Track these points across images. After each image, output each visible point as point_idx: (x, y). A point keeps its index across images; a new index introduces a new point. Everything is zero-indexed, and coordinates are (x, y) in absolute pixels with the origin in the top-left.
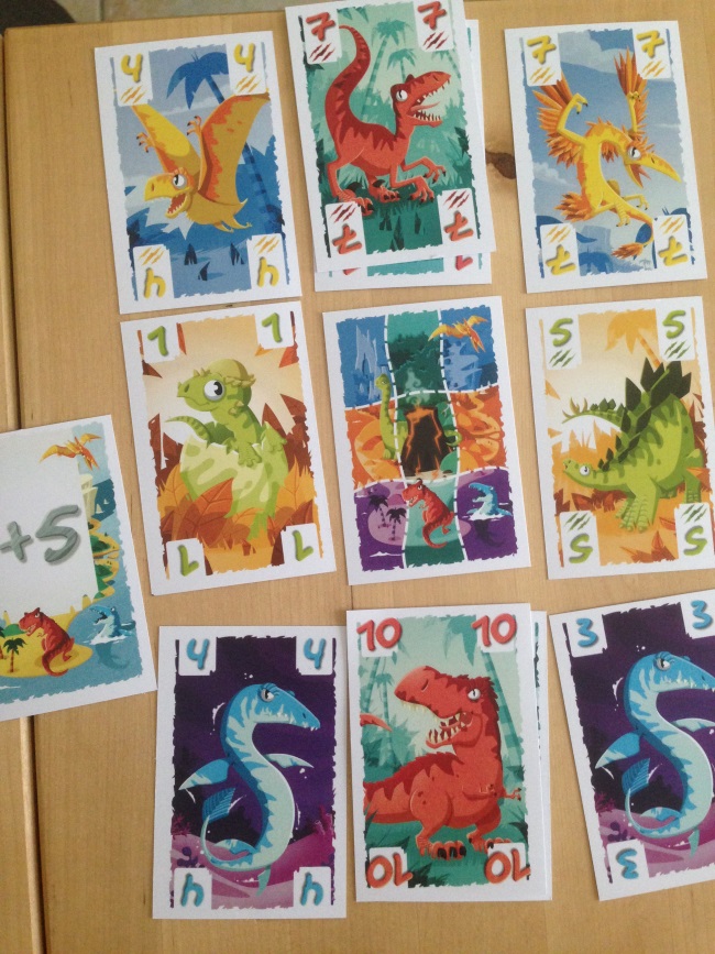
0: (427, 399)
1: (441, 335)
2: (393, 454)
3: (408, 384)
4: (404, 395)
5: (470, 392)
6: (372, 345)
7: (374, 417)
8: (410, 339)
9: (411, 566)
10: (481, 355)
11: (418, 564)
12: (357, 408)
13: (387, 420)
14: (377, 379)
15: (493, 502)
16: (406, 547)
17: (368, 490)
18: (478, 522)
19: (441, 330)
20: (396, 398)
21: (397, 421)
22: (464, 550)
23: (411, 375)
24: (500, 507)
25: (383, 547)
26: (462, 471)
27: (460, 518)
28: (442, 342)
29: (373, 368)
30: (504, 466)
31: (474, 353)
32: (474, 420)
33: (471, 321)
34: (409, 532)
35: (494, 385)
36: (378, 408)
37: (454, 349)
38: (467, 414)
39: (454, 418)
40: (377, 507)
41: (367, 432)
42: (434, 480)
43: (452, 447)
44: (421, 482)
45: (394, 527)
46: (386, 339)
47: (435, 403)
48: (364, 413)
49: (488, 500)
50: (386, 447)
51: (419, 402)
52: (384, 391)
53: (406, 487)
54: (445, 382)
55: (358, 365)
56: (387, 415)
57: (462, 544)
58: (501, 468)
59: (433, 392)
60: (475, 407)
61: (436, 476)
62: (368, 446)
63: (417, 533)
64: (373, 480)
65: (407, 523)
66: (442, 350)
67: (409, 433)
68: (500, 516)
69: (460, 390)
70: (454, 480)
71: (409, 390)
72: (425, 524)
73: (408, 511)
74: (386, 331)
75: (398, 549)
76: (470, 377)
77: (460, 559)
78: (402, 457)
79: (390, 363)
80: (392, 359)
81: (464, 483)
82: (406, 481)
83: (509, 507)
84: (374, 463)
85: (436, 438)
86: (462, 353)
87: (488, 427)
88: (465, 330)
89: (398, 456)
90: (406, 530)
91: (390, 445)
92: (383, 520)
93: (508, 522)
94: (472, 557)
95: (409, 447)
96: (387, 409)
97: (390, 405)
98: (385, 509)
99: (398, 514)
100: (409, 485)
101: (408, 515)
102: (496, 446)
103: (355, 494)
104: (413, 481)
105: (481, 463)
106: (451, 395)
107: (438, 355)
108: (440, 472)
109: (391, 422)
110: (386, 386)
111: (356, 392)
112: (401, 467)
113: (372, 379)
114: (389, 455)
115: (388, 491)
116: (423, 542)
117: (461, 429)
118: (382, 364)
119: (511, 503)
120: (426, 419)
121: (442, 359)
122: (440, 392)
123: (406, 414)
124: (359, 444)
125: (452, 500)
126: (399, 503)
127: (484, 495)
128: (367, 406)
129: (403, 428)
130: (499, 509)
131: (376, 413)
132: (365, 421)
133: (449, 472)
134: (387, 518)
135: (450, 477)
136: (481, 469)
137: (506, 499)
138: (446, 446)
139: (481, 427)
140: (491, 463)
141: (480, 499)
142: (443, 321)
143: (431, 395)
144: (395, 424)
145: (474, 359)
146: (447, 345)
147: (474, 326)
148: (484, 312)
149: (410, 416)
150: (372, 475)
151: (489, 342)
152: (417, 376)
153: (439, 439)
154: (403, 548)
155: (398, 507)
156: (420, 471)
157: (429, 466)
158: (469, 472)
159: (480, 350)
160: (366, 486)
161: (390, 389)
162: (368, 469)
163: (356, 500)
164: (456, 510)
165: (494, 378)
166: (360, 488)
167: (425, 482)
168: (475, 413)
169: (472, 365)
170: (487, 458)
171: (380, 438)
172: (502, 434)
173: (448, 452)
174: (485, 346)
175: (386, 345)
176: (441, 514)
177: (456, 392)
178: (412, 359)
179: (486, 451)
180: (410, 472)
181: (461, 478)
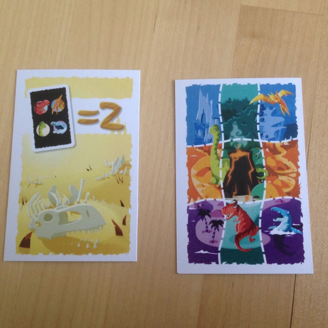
0: (245, 145)
1: (259, 101)
2: (218, 181)
3: (233, 133)
4: (229, 141)
5: (277, 142)
6: (210, 103)
7: (206, 154)
8: (237, 102)
9: (224, 263)
10: (286, 117)
11: (230, 262)
12: (195, 146)
13: (215, 157)
14: (211, 128)
15: (288, 222)
16: (222, 249)
17: (197, 205)
18: (276, 236)
19: (259, 98)
20: (223, 142)
21: (222, 158)
22: (264, 255)
23: (235, 128)
24: (294, 227)
25: (205, 247)
26: (266, 198)
27: (263, 232)
28: (259, 106)
29: (209, 119)
30: (298, 197)
31: (282, 115)
32: (278, 162)
33: (281, 93)
34: (225, 238)
35: (294, 139)
37: (268, 112)
38: (273, 158)
39: (264, 159)
40: (203, 218)
41: (201, 164)
42: (246, 203)
43: (260, 180)
44: (236, 202)
45: (214, 233)
46: (219, 101)
47: (251, 148)
48: (200, 150)
49: (285, 220)
50: (213, 176)
51: (239, 146)
53: (225, 205)
54: (259, 134)
55: (198, 117)
56: (216, 153)
57: (263, 251)
58: (296, 198)
59: (250, 140)
60: (280, 153)
61: (247, 200)
62: (201, 174)
63: (230, 240)
64: (202, 198)
65: (224, 231)
66: (258, 111)
67: (231, 166)
68: (293, 233)
69: (269, 140)
70: (261, 203)
71: (233, 137)
72: (237, 233)
73: (225, 222)
74: (220, 95)
75: (215, 249)
76: (277, 132)
77: (261, 262)
78: (224, 184)
79: (221, 117)
80: (222, 115)
81: (268, 207)
82: (226, 201)
83: (300, 227)
84: (203, 186)
85: (250, 173)
86: (273, 114)
87: (288, 168)
88: (277, 99)
89: (221, 182)
90: (223, 236)
91: (215, 173)
92: (207, 227)
93: (299, 239)
94: (270, 261)
95: (230, 177)
96: (216, 149)
97: (218, 146)
98: (208, 219)
99: (217, 224)
100: (227, 204)
101: (224, 226)
102: (293, 182)
103: (188, 207)
104: (230, 201)
105: (281, 194)
106: (263, 143)
107: (256, 114)
108: (251, 197)
109: (218, 158)
110: (217, 133)
111: (196, 136)
112: (223, 191)
113: (208, 127)
114: (215, 181)
115: (212, 207)
116: (234, 246)
117: (268, 168)
118: (216, 117)
119: (302, 225)
120: (244, 158)
121: (258, 118)
122: (255, 140)
123: (229, 153)
124: (194, 171)
125: (258, 218)
126: (219, 216)
127: (282, 217)
128: (203, 145)
129: (226, 164)
130: (292, 228)
132: (200, 156)
133: (257, 197)
134: (209, 227)
135: (257, 201)
136: (281, 198)
137: (298, 221)
138: (256, 179)
139: (282, 167)
140: (288, 194)
141: (278, 219)
142: (261, 92)
143: (249, 142)
144: (221, 160)
145: (281, 119)
146: (263, 108)
147: (283, 97)
148: (291, 88)
149: (233, 155)
150: (202, 194)
151: (293, 109)
152: (240, 127)
153: (252, 173)
154: (219, 249)
155: (218, 219)
156: (236, 195)
157: (243, 192)
158: (272, 199)
159: (286, 114)
160: (197, 202)
161: (220, 135)
162: (199, 190)
163: (189, 211)
164: (260, 226)
165: (295, 134)
166: (192, 203)
167: (239, 203)
168: (279, 157)
169: (280, 124)
170: (286, 190)
171: (210, 169)
172: (298, 174)
173: (258, 183)
174: (290, 112)
175: (220, 105)
176: (248, 227)
177: (267, 141)
178: (237, 116)
179: (286, 185)
180: (229, 195)
181: (265, 203)
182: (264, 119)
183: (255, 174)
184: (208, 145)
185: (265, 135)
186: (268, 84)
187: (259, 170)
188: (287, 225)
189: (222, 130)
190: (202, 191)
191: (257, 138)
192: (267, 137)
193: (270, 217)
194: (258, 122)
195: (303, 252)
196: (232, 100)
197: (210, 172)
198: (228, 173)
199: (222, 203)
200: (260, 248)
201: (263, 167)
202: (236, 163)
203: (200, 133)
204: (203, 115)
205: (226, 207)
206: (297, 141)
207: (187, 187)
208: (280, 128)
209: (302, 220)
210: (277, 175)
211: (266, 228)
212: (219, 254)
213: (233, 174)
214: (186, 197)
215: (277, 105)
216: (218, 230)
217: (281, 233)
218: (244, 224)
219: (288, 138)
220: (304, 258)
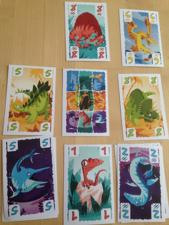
182: (94, 83)
183: (91, 102)
184: (74, 91)
185: (94, 89)
186: (96, 72)
187: (92, 101)
188: (101, 120)
189: (79, 86)
191: (92, 90)
192: (95, 89)
193: (95, 117)
194: (92, 84)
195: (106, 129)
196: (83, 76)
197: (75, 101)
198: (81, 101)
199: (79, 112)
201: (93, 100)
202: (84, 98)
203: (71, 87)
204: (73, 81)
205: (80, 113)
206: (105, 91)
207: (66, 106)
208: (99, 87)
209: (106, 118)
210: (98, 103)
211: (94, 121)
212: (77, 129)
213: (83, 102)
214: (66, 109)
215: (98, 79)
216: (77, 121)
217: (99, 122)
218: (86, 119)
219: (102, 90)
220: (106, 131)
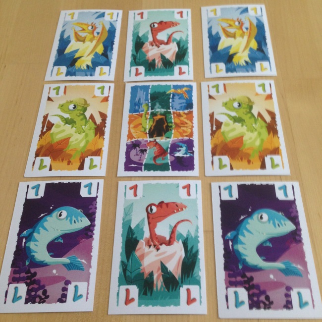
0: (163, 113)
2: (145, 129)
3: (156, 107)
4: (153, 111)
5: (181, 112)
6: (144, 94)
8: (159, 93)
9: (146, 171)
11: (149, 170)
12: (134, 114)
13: (145, 118)
14: (143, 105)
15: (186, 150)
16: (145, 163)
17: (133, 142)
18: (178, 157)
19: (172, 91)
20: (150, 111)
21: (149, 119)
22: (170, 167)
23: (157, 104)
24: (189, 152)
25: (135, 163)
26: (174, 137)
27: (170, 155)
28: (172, 95)
29: (143, 101)
32: (181, 121)
33: (184, 89)
36: (142, 114)
37: (176, 97)
38: (179, 119)
39: (173, 119)
40: (135, 148)
41: (136, 122)
43: (170, 129)
44: (155, 140)
45: (141, 156)
46: (149, 92)
47: (166, 114)
48: (136, 116)
49: (184, 149)
50: (143, 127)
51: (159, 113)
52: (145, 109)
54: (171, 108)
55: (137, 100)
56: (146, 117)
57: (170, 164)
58: (191, 138)
60: (182, 116)
61: (162, 139)
62: (136, 127)
63: (150, 159)
64: (135, 138)
65: (147, 155)
67: (154, 123)
68: (188, 156)
69: (177, 110)
71: (156, 109)
72: (154, 155)
73: (148, 150)
74: (150, 90)
75: (141, 164)
76: (181, 107)
77: (168, 170)
78: (149, 131)
79: (149, 100)
80: (151, 98)
81: (174, 142)
82: (149, 139)
83: (193, 153)
84: (137, 133)
85: (164, 126)
86: (179, 99)
87: (187, 123)
88: (182, 91)
89: (147, 131)
90: (146, 157)
91: (144, 126)
93: (191, 159)
94: (173, 170)
95: (153, 128)
97: (147, 114)
98: (138, 149)
99: (143, 151)
100: (150, 141)
101: (147, 152)
102: (190, 130)
103: (127, 143)
105: (182, 135)
106: (173, 112)
107: (169, 98)
108: (164, 138)
109: (147, 119)
110: (147, 107)
111: (134, 109)
112: (148, 135)
113: (142, 104)
115: (141, 143)
116: (152, 162)
117: (175, 123)
118: (146, 100)
119: (193, 151)
120: (161, 119)
121: (171, 100)
122: (169, 110)
123: (153, 117)
124: (132, 126)
125: (168, 148)
126: (145, 147)
129: (151, 122)
131: (141, 116)
132: (136, 118)
133: (168, 138)
134: (138, 153)
135: (168, 140)
136: (182, 138)
138: (168, 129)
139: (184, 123)
140: (187, 136)
141: (180, 149)
143: (165, 111)
145: (184, 101)
146: (174, 95)
148: (190, 87)
149: (155, 118)
150: (135, 137)
151: (191, 96)
152: (160, 104)
153: (166, 126)
154: (143, 164)
155: (144, 149)
156: (156, 136)
157: (160, 135)
158: (176, 139)
159: (187, 98)
160: (132, 140)
162: (134, 135)
163: (127, 145)
164: (169, 152)
165: (191, 108)
166: (129, 141)
168: (182, 118)
169: (183, 103)
170: (185, 134)
171: (141, 124)
172: (193, 127)
173: (169, 131)
175: (149, 95)
177: (175, 111)
178: (159, 99)
179: (184, 131)
180: (151, 135)
181: (173, 140)
182: (174, 101)
183: (168, 126)
184: (141, 113)
185: (174, 108)
186: (177, 85)
187: (170, 125)
189: (150, 106)
190: (136, 135)
193: (175, 147)
194: (171, 102)
195: (194, 165)
196: (157, 92)
197: (141, 126)
198: (152, 126)
199: (147, 141)
200: (168, 163)
201: (171, 123)
202: (157, 122)
203: (137, 107)
204: (140, 99)
205: (149, 143)
206: (192, 111)
207: (127, 133)
208: (183, 105)
209: (194, 149)
210: (180, 127)
211: (172, 153)
212: (143, 167)
213: (155, 127)
214: (126, 138)
215: (182, 94)
216: (144, 154)
217: (181, 155)
218: (159, 151)
219: (187, 109)
220: (194, 168)
